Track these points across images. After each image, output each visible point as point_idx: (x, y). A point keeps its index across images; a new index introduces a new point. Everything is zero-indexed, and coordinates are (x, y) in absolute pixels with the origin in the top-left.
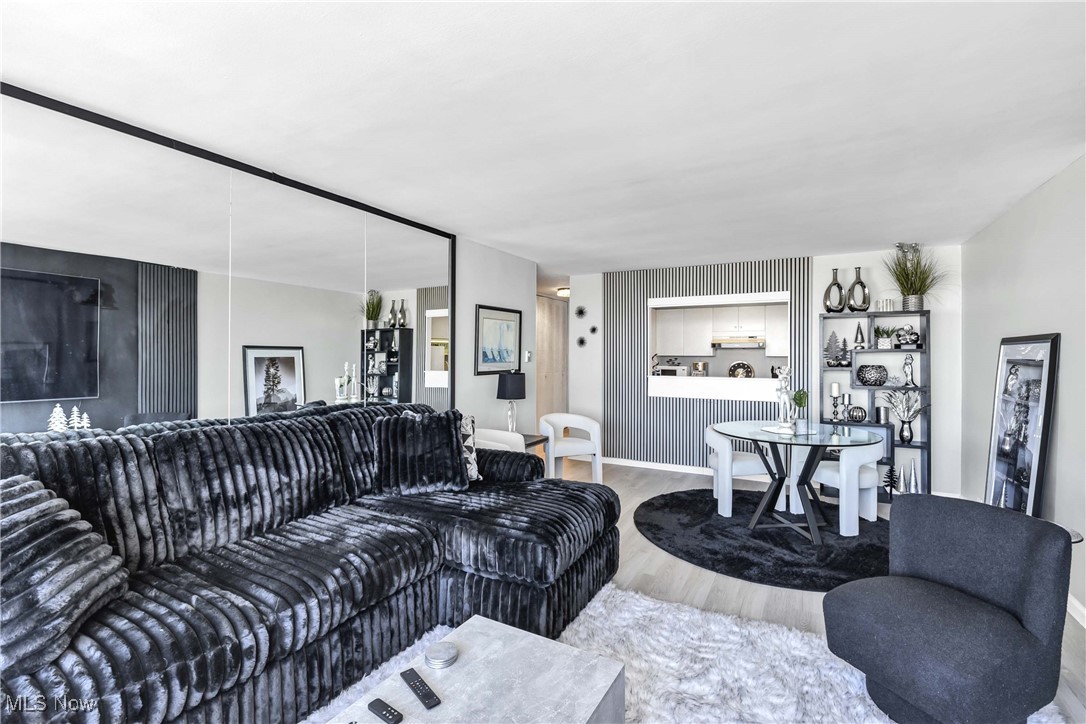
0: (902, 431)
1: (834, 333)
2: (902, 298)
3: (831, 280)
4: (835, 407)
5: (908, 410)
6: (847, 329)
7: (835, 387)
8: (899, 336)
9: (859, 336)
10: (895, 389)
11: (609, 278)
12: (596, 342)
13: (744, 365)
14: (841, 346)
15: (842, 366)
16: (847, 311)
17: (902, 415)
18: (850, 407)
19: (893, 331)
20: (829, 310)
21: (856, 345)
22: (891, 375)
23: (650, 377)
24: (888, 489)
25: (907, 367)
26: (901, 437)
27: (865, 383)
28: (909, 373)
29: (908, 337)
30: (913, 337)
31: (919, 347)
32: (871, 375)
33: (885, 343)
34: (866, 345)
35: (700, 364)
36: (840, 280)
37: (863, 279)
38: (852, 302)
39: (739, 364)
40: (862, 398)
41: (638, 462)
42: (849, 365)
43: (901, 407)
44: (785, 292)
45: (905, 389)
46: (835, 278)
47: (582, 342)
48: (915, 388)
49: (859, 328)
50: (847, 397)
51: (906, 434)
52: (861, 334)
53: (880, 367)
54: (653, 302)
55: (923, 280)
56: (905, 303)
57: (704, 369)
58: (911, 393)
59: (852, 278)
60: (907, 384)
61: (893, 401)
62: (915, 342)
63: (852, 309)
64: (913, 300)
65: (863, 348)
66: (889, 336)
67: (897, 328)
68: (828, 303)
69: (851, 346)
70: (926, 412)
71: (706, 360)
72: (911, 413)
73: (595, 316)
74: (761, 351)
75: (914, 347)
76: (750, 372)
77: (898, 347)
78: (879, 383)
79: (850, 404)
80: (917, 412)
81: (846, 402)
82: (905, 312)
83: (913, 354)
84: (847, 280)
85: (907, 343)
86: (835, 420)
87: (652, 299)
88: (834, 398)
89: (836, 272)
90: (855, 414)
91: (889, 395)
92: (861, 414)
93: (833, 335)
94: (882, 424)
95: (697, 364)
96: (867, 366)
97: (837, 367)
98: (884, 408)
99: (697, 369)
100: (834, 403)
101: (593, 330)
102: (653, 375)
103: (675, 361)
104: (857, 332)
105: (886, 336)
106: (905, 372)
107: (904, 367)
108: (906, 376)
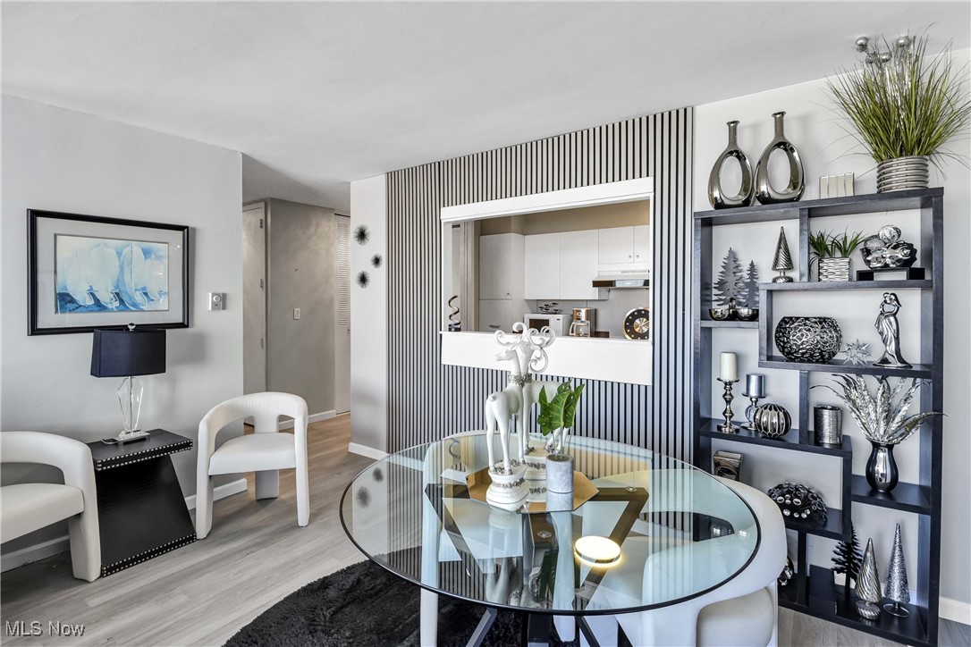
0: (872, 462)
1: (730, 251)
2: (876, 167)
3: (724, 145)
4: (728, 402)
5: (889, 418)
7: (728, 361)
8: (867, 252)
9: (783, 256)
10: (861, 370)
12: (379, 276)
14: (745, 274)
15: (742, 319)
16: (756, 205)
17: (872, 427)
18: (762, 402)
19: (855, 244)
20: (719, 206)
21: (777, 274)
22: (848, 337)
23: (448, 337)
24: (840, 579)
25: (884, 323)
26: (870, 475)
27: (791, 356)
28: (890, 335)
29: (888, 253)
30: (900, 254)
31: (916, 275)
32: (804, 339)
33: (836, 268)
34: (794, 274)
35: (583, 312)
36: (741, 144)
37: (791, 136)
38: (764, 188)
40: (785, 384)
42: (755, 316)
43: (873, 412)
44: (645, 179)
45: (881, 371)
46: (733, 140)
47: (363, 279)
48: (906, 371)
49: (782, 239)
50: (754, 381)
51: (881, 468)
52: (787, 251)
53: (822, 320)
54: (447, 213)
55: (927, 122)
56: (882, 178)
57: (589, 318)
58: (894, 381)
59: (769, 137)
60: (885, 361)
61: (854, 394)
62: (905, 264)
63: (766, 200)
64: (902, 172)
65: (790, 280)
66: (846, 254)
67: (864, 235)
68: (718, 192)
69: (766, 276)
70: (933, 424)
72: (894, 426)
73: (378, 243)
75: (902, 276)
77: (865, 276)
78: (823, 357)
79: (761, 395)
80: (908, 425)
81: (754, 392)
82: (884, 198)
83: (901, 294)
84: (755, 143)
85: (886, 268)
86: (726, 430)
87: (446, 208)
88: (726, 384)
89: (735, 128)
90: (764, 419)
91: (844, 382)
92: (775, 420)
93: (733, 256)
94: (827, 446)
95: (577, 311)
96: (791, 318)
97: (726, 320)
98: (833, 408)
99: (580, 319)
100: (726, 394)
101: (377, 261)
102: (450, 330)
103: (550, 306)
104: (779, 248)
105: (838, 254)
106: (881, 333)
107: (879, 322)
108: (885, 341)
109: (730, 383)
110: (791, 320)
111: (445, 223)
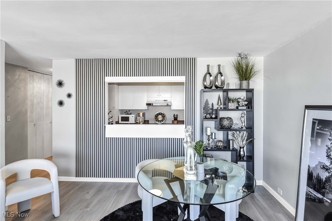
0: (240, 151)
2: (239, 82)
3: (206, 71)
4: (209, 141)
5: (242, 141)
6: (214, 98)
7: (209, 129)
8: (238, 102)
9: (219, 102)
10: (236, 130)
11: (79, 62)
12: (71, 103)
13: (162, 113)
14: (211, 107)
15: (212, 118)
16: (214, 88)
17: (240, 143)
18: (215, 140)
19: (235, 99)
20: (206, 87)
21: (218, 106)
22: (234, 122)
23: (107, 126)
25: (242, 119)
26: (240, 155)
27: (222, 128)
29: (243, 103)
31: (248, 108)
32: (226, 123)
33: (232, 105)
34: (222, 106)
35: (141, 114)
36: (210, 71)
38: (217, 83)
39: (159, 113)
40: (220, 135)
41: (99, 178)
42: (216, 118)
43: (239, 140)
44: (183, 77)
46: (208, 70)
47: (61, 103)
49: (219, 97)
50: (214, 134)
51: (242, 153)
52: (220, 101)
54: (108, 79)
56: (241, 85)
57: (143, 116)
59: (217, 71)
60: (242, 128)
61: (235, 136)
62: (246, 105)
63: (217, 87)
64: (245, 83)
65: (221, 108)
66: (233, 102)
67: (237, 98)
68: (205, 84)
69: (215, 107)
70: (251, 142)
71: (144, 111)
73: (70, 86)
74: (169, 107)
75: (245, 108)
76: (165, 117)
77: (238, 108)
78: (230, 127)
79: (215, 138)
81: (213, 137)
82: (240, 89)
84: (214, 71)
85: (242, 106)
86: (209, 148)
87: (108, 77)
88: (208, 136)
89: (209, 67)
90: (219, 144)
91: (233, 133)
92: (222, 144)
93: (207, 101)
94: (231, 149)
95: (139, 113)
96: (223, 118)
97: (209, 119)
98: (232, 140)
99: (140, 116)
100: (208, 139)
101: (69, 96)
102: (109, 124)
103: (128, 112)
104: (219, 100)
105: (231, 102)
106: (241, 121)
107: (241, 118)
108: (242, 123)
109: (209, 136)
110: (224, 118)
111: (107, 83)
